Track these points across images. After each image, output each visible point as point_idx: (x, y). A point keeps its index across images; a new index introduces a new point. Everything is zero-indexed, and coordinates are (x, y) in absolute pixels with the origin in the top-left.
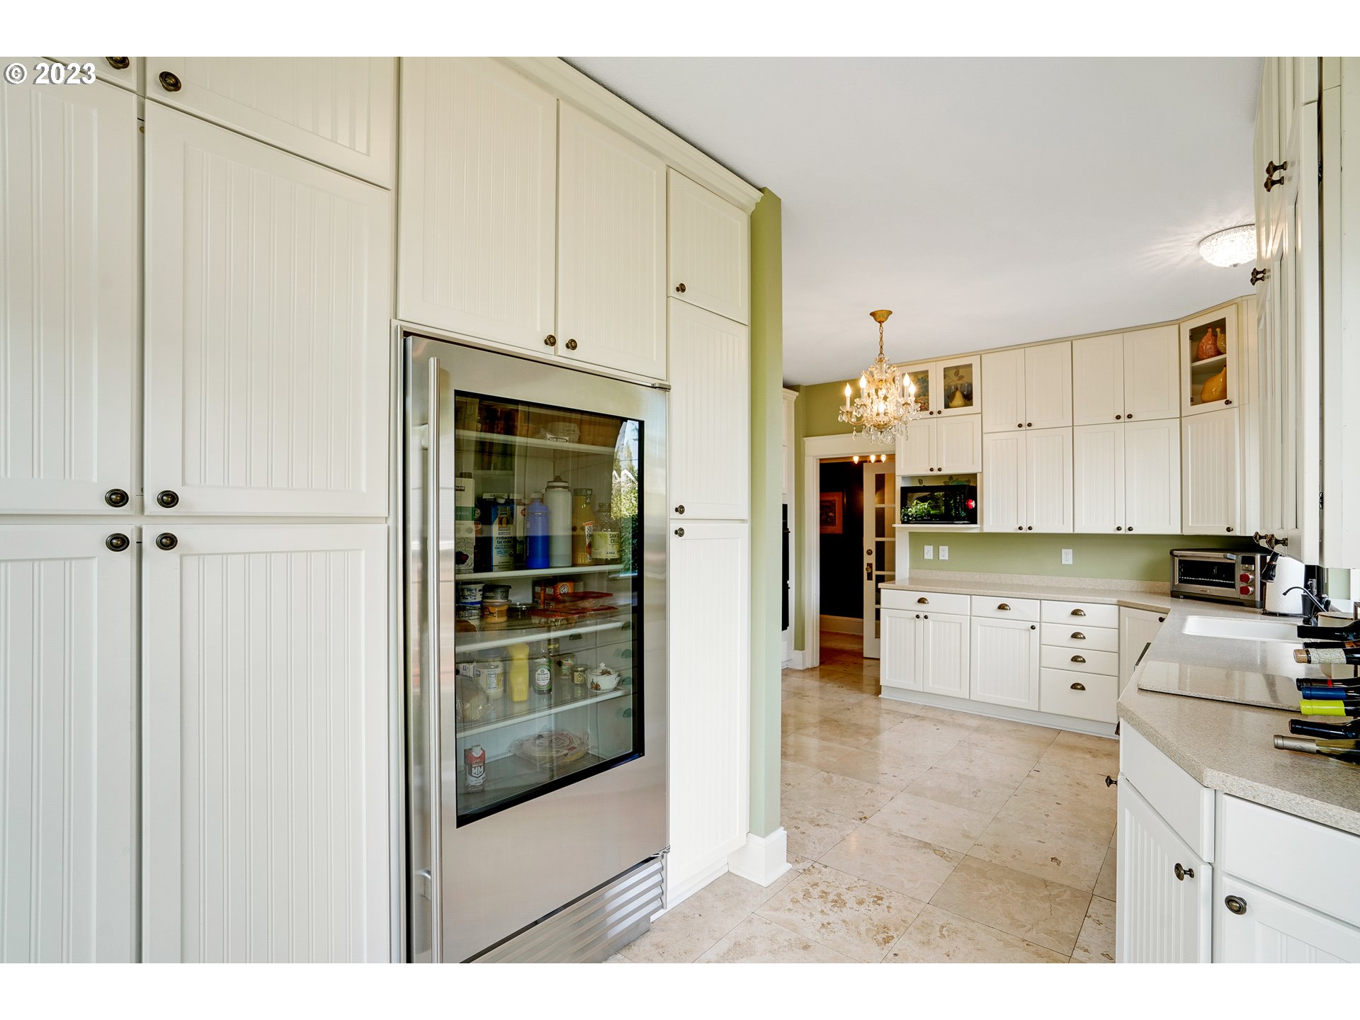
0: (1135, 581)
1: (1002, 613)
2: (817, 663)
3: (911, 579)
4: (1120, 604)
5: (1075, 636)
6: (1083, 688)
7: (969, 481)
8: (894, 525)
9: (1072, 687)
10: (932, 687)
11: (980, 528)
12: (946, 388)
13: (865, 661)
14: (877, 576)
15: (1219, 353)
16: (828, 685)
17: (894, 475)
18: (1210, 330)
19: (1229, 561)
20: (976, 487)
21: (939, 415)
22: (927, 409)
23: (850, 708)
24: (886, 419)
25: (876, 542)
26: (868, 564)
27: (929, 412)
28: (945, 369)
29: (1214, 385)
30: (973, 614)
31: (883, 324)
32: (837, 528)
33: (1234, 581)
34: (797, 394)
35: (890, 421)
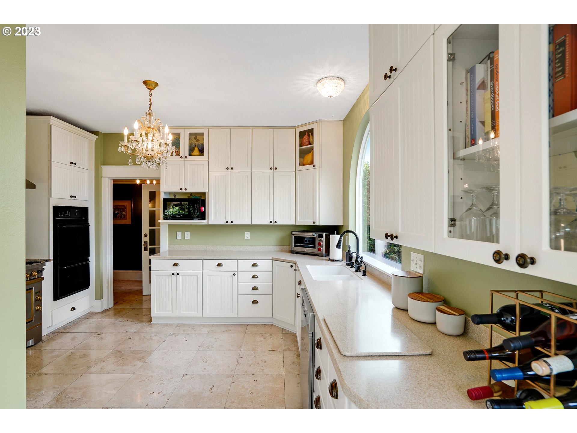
0: (276, 246)
1: (219, 268)
2: (111, 305)
3: (170, 252)
4: (273, 259)
5: (254, 277)
6: (257, 302)
7: (201, 197)
8: (159, 221)
9: (252, 303)
10: (182, 313)
11: (207, 222)
12: (190, 145)
13: (144, 297)
14: (150, 248)
15: (310, 144)
16: (118, 321)
17: (159, 192)
18: (307, 133)
19: (314, 237)
20: (205, 200)
21: (185, 159)
22: (179, 155)
23: (131, 337)
24: (153, 153)
25: (150, 229)
26: (145, 242)
27: (180, 156)
28: (189, 133)
29: (308, 158)
30: (204, 270)
31: (152, 91)
32: (127, 221)
33: (315, 245)
34: (97, 137)
35: (155, 155)
